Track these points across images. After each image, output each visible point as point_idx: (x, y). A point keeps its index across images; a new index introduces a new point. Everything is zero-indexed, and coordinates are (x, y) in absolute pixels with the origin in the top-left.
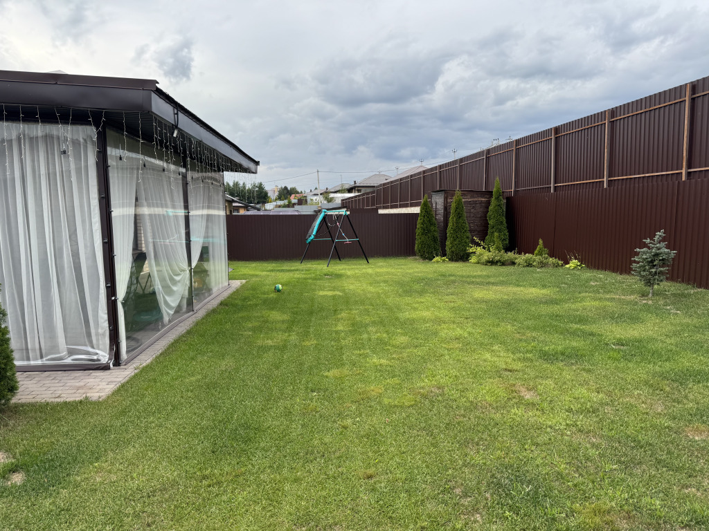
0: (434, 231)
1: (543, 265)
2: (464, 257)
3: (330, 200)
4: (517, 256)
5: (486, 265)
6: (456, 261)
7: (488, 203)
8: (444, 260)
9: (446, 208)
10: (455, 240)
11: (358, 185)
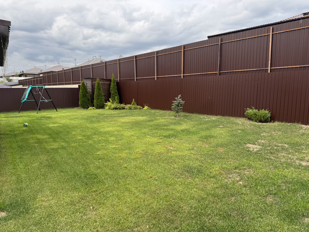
0: (88, 96)
1: (135, 109)
2: (102, 107)
3: (10, 81)
4: (125, 105)
5: (113, 109)
6: (99, 108)
7: (110, 84)
8: (94, 109)
9: (93, 86)
10: (98, 100)
11: (25, 73)
